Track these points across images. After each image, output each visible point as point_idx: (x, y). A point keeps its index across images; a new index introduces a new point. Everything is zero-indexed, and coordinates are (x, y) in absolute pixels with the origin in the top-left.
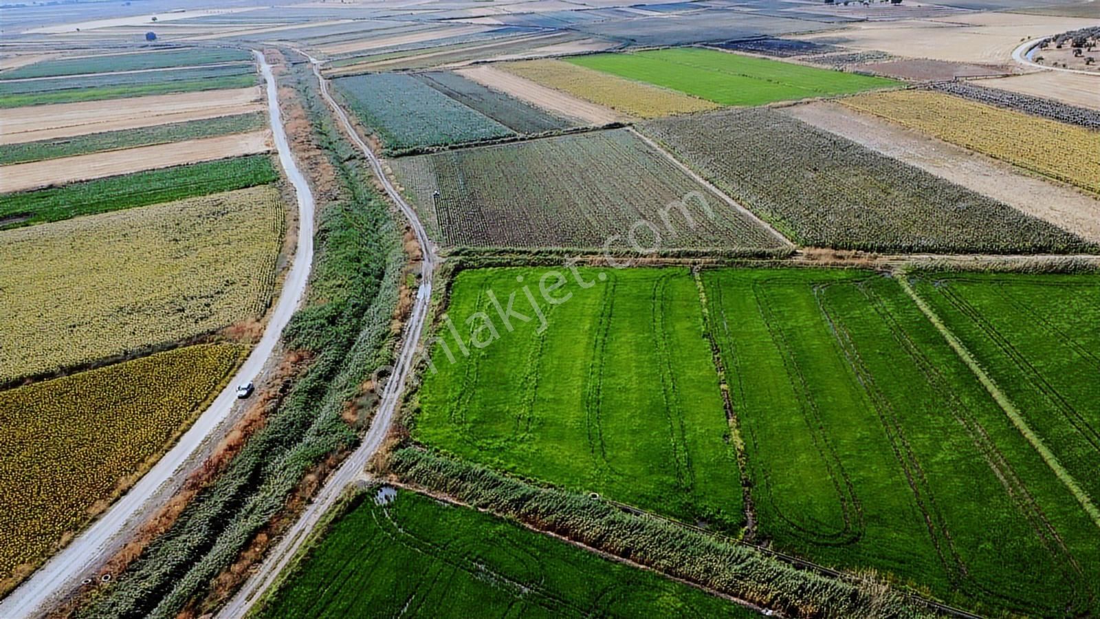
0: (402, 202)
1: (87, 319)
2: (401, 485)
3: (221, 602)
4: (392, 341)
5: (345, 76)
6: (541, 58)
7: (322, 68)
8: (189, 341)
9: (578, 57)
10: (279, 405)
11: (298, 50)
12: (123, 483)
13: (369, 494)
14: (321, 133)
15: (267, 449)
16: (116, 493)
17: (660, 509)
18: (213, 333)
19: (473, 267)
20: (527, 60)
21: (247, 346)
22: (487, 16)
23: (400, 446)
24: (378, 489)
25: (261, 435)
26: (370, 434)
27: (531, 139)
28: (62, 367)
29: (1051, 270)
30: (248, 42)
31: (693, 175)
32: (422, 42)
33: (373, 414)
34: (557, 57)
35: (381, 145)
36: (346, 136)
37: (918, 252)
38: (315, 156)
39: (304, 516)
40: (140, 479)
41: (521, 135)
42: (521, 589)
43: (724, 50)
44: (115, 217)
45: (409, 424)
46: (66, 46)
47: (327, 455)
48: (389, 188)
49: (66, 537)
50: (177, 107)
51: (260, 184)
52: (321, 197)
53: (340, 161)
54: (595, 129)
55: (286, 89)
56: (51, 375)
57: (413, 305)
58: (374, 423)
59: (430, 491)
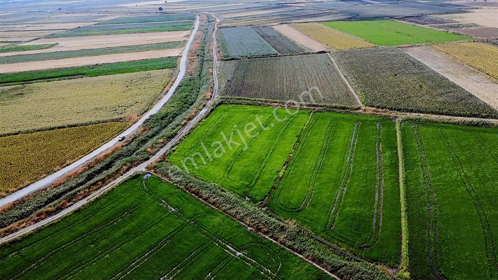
0: (216, 78)
1: (84, 111)
2: (154, 174)
3: (78, 200)
4: (180, 127)
5: (225, 27)
6: (311, 22)
7: (218, 23)
8: (113, 121)
9: (328, 22)
10: (129, 144)
11: (214, 16)
12: (68, 162)
13: (141, 175)
14: (202, 50)
15: (117, 157)
16: (64, 165)
17: (236, 192)
18: (122, 119)
19: (226, 104)
20: (305, 22)
21: (130, 124)
22: (301, 3)
23: (160, 162)
24: (145, 174)
25: (117, 153)
26: (154, 157)
27: (283, 56)
28: (68, 125)
29: (471, 124)
30: (197, 12)
31: (341, 74)
32: (266, 14)
33: (158, 151)
34: (319, 22)
35: (221, 55)
36: (211, 51)
37: (415, 112)
38: (194, 59)
39: (118, 179)
40: (74, 162)
41: (279, 54)
42: (172, 209)
43: (397, 20)
44: (111, 77)
45: (168, 155)
46: (129, 12)
47: (134, 161)
48: (215, 72)
49: (44, 175)
50: (155, 37)
51: (168, 68)
52: (188, 73)
53: (203, 61)
54: (313, 53)
55: (199, 32)
56: (64, 127)
57: (196, 116)
58: (157, 154)
59: (162, 176)
